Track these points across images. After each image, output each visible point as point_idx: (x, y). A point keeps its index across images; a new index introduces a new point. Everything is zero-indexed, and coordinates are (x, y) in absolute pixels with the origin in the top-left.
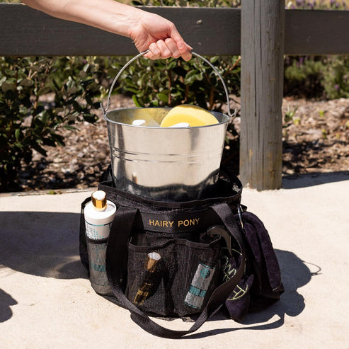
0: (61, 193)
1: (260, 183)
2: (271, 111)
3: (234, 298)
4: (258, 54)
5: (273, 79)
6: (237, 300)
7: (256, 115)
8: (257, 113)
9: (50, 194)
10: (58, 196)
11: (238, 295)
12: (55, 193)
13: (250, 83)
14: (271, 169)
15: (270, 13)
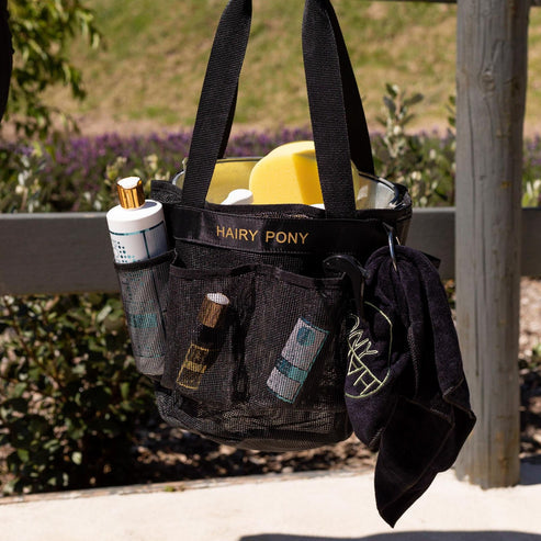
0: (183, 490)
1: (485, 477)
2: (500, 370)
3: (362, 395)
4: (481, 285)
5: (503, 321)
6: (368, 399)
7: (477, 374)
8: (480, 372)
9: (167, 490)
10: (178, 495)
11: (370, 390)
12: (174, 490)
13: (468, 326)
14: (501, 457)
15: (498, 223)
